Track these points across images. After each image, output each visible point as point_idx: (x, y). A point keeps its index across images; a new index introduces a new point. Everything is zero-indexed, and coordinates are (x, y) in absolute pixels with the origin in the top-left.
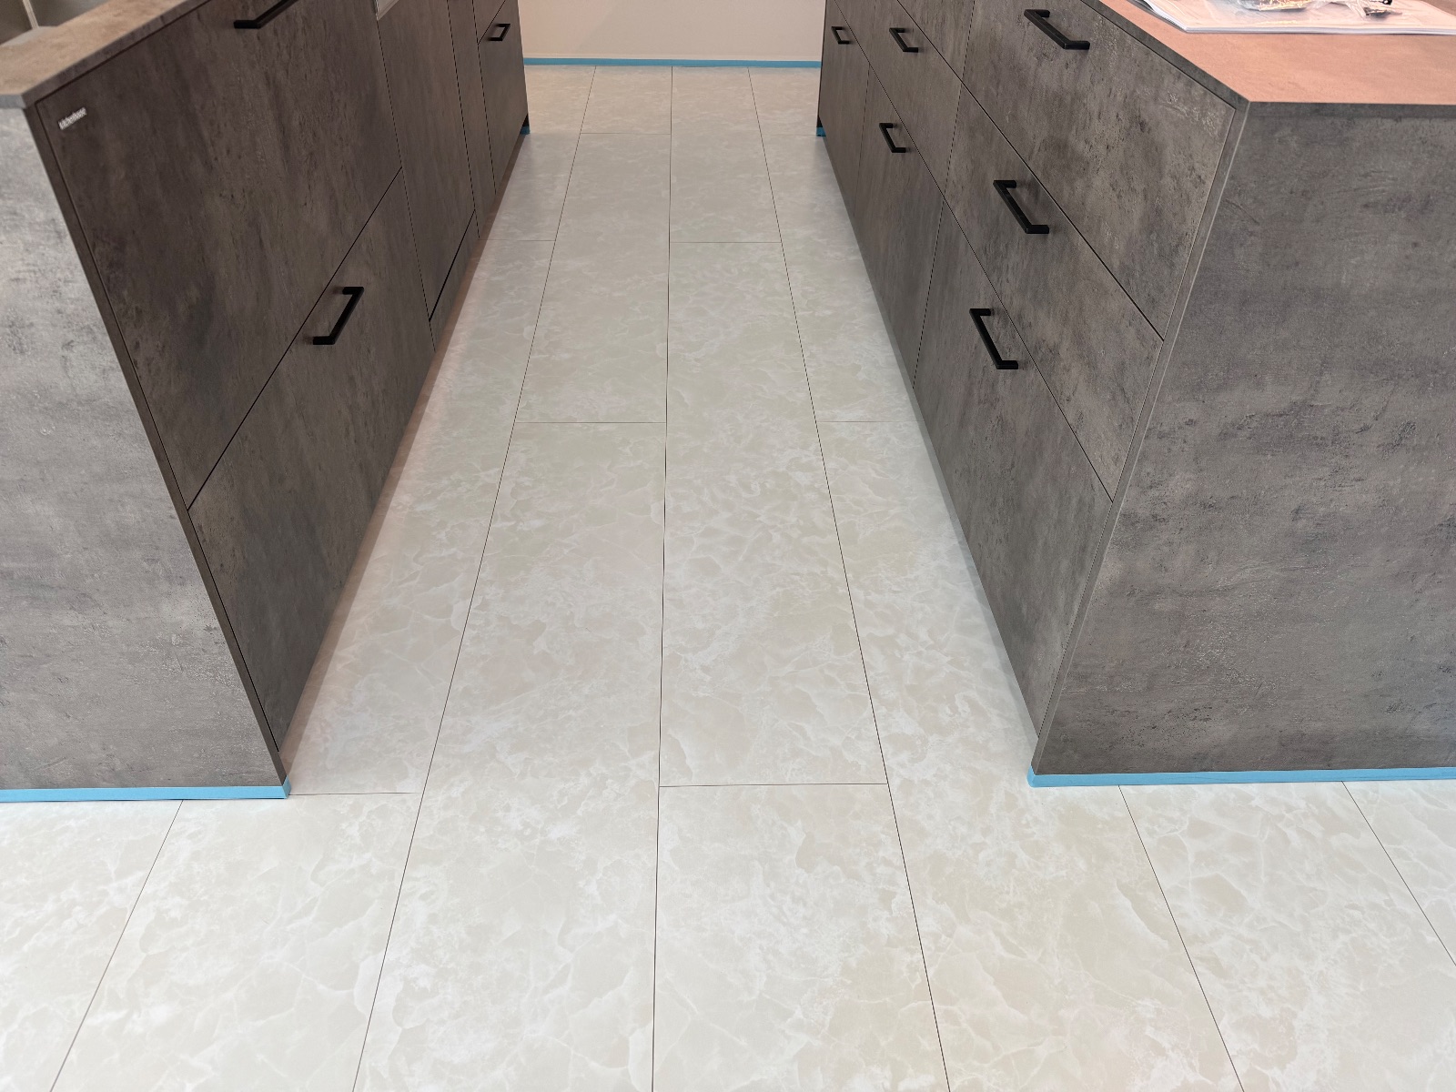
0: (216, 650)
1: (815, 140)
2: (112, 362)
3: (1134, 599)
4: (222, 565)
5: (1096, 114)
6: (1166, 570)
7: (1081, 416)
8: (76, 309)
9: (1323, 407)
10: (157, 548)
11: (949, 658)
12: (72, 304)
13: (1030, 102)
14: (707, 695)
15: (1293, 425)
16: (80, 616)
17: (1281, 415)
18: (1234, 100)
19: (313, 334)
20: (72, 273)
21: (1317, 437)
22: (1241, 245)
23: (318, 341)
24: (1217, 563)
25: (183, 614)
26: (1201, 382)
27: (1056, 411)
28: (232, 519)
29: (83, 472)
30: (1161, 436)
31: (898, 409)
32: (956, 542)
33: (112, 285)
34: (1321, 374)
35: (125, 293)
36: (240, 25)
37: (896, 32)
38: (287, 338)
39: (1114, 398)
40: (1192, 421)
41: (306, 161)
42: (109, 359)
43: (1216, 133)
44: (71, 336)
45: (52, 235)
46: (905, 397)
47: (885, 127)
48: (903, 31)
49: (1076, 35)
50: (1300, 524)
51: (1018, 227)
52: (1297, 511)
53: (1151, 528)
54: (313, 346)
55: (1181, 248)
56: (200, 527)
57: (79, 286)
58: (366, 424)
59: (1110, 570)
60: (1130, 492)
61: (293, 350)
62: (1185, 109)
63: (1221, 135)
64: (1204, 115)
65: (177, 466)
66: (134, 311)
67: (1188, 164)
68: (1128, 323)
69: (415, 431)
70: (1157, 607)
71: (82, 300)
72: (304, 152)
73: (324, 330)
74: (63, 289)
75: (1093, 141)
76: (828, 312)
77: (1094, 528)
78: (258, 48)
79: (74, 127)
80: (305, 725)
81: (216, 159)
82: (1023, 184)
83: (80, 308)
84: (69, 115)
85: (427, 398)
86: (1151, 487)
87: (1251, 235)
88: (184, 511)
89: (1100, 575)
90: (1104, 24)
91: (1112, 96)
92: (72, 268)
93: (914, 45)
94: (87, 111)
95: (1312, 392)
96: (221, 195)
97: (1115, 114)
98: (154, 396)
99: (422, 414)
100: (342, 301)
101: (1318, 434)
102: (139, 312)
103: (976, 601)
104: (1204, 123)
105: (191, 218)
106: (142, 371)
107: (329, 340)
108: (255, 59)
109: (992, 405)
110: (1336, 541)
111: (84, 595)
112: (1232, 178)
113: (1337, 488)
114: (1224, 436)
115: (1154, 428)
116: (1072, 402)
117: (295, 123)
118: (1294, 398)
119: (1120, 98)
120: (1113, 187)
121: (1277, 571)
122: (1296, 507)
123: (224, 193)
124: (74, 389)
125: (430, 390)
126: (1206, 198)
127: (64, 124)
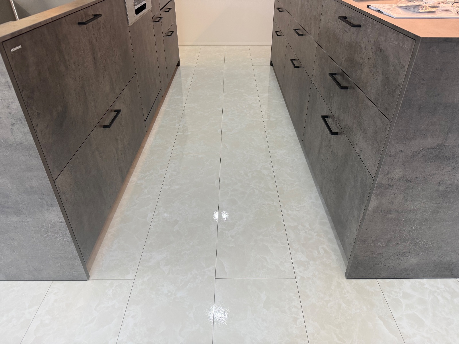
0: (64, 229)
1: (270, 67)
2: (28, 130)
3: (381, 214)
4: (66, 200)
5: (364, 48)
6: (393, 204)
7: (361, 150)
8: (15, 112)
9: (449, 146)
10: (43, 194)
11: (316, 234)
12: (14, 110)
13: (341, 47)
14: (232, 246)
15: (438, 152)
16: (18, 217)
17: (433, 149)
18: (415, 38)
19: (103, 124)
20: (14, 100)
21: (447, 156)
22: (419, 88)
23: (105, 126)
24: (411, 201)
25: (52, 217)
26: (405, 137)
27: (352, 148)
28: (71, 185)
29: (18, 168)
30: (391, 156)
31: (297, 150)
32: (318, 194)
33: (28, 105)
34: (448, 134)
35: (34, 107)
36: (79, 23)
37: (296, 30)
38: (93, 125)
39: (373, 143)
40: (401, 150)
41: (102, 69)
42: (27, 129)
43: (408, 50)
44: (14, 122)
45: (7, 87)
46: (300, 146)
47: (292, 60)
48: (298, 29)
49: (356, 23)
50: (441, 187)
51: (337, 88)
52: (440, 183)
53: (388, 188)
54: (103, 128)
55: (396, 90)
56: (59, 187)
57: (16, 105)
58: (121, 154)
59: (373, 203)
60: (380, 176)
61: (96, 129)
62: (396, 43)
63: (411, 50)
64: (404, 44)
65: (51, 166)
66: (37, 113)
67: (398, 61)
68: (377, 117)
69: (139, 157)
70: (390, 216)
71: (18, 109)
72: (102, 66)
73: (107, 123)
74: (11, 106)
75: (363, 57)
76: (274, 119)
77: (367, 188)
78: (86, 31)
79: (17, 51)
80: (96, 255)
81: (70, 66)
82: (339, 74)
83: (17, 112)
84: (15, 47)
85: (143, 147)
86: (387, 174)
87: (422, 85)
88: (53, 182)
89: (370, 206)
90: (366, 18)
91: (370, 42)
92: (14, 98)
93: (301, 33)
94: (22, 46)
95: (445, 140)
96: (71, 77)
97: (371, 47)
98: (43, 143)
99: (142, 152)
100: (114, 114)
101: (447, 155)
102: (39, 114)
103: (325, 214)
104: (404, 46)
105: (59, 84)
106: (39, 134)
107: (108, 126)
108: (85, 35)
109: (329, 147)
110: (454, 193)
111: (19, 210)
112: (415, 64)
113: (454, 174)
114: (413, 156)
115: (388, 153)
116: (358, 145)
117: (99, 56)
118: (438, 143)
119: (372, 42)
120: (371, 71)
121: (433, 204)
122: (439, 181)
123: (72, 77)
124: (15, 140)
125: (145, 144)
126: (405, 72)
127: (13, 50)
